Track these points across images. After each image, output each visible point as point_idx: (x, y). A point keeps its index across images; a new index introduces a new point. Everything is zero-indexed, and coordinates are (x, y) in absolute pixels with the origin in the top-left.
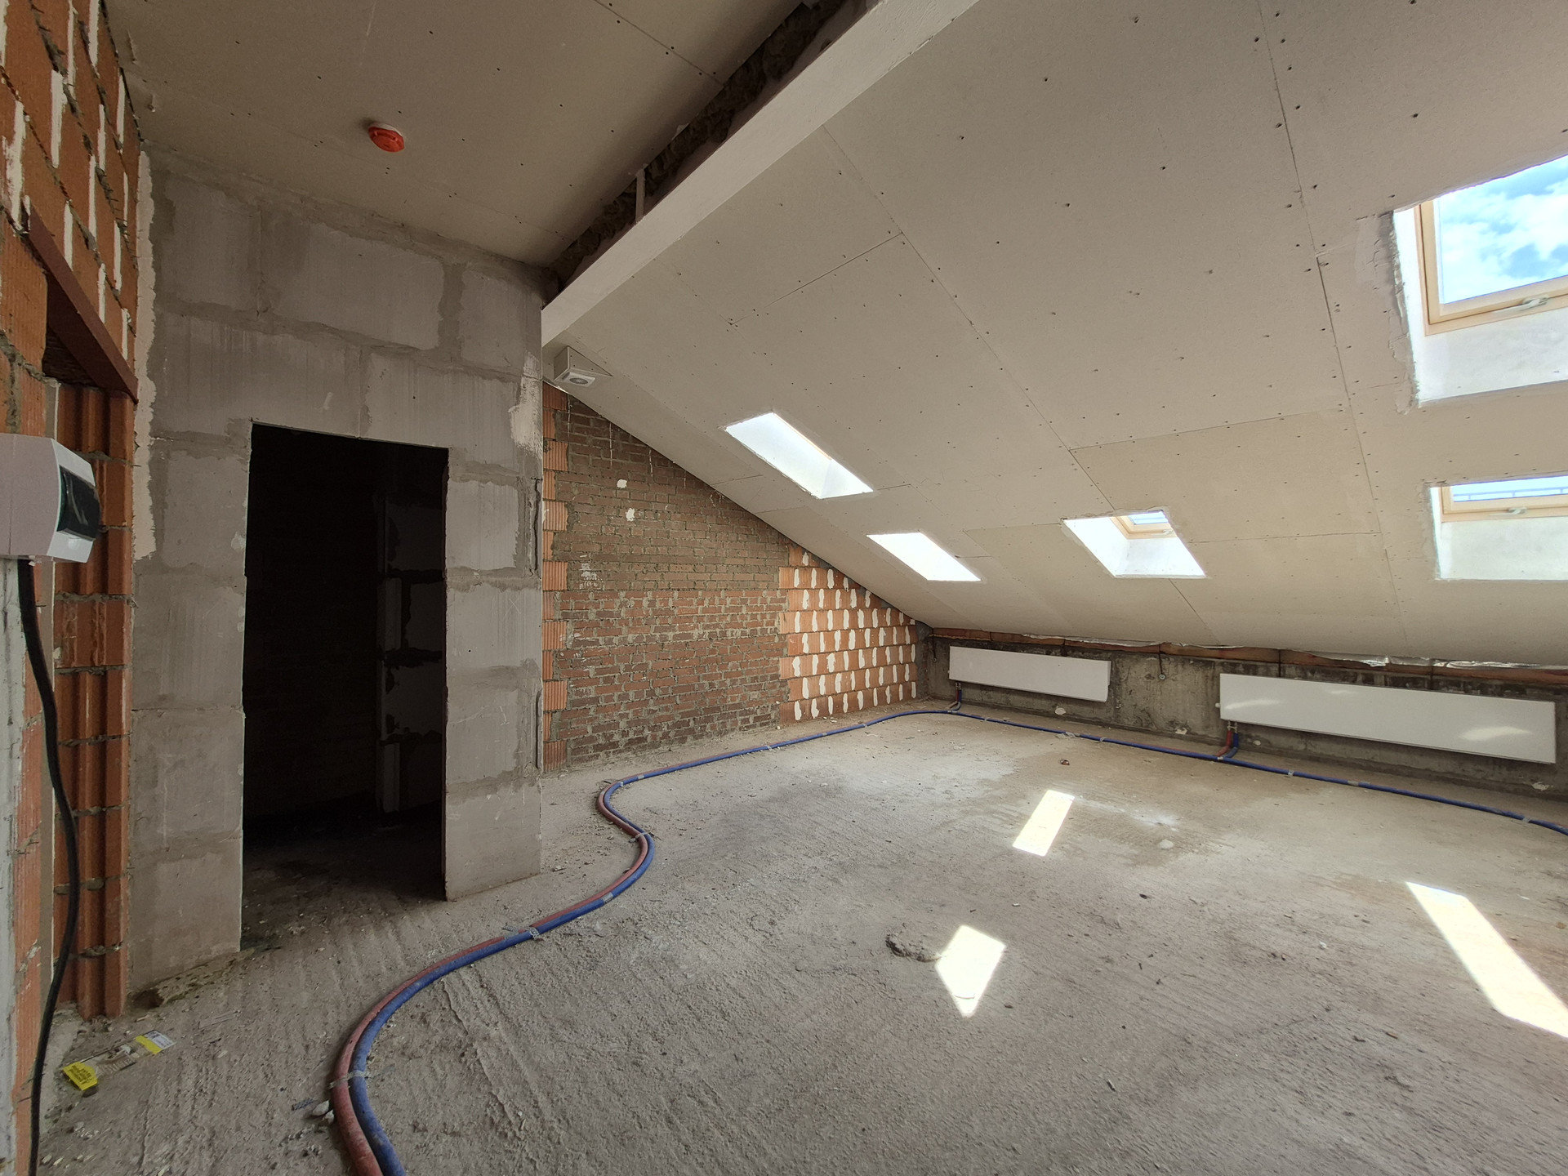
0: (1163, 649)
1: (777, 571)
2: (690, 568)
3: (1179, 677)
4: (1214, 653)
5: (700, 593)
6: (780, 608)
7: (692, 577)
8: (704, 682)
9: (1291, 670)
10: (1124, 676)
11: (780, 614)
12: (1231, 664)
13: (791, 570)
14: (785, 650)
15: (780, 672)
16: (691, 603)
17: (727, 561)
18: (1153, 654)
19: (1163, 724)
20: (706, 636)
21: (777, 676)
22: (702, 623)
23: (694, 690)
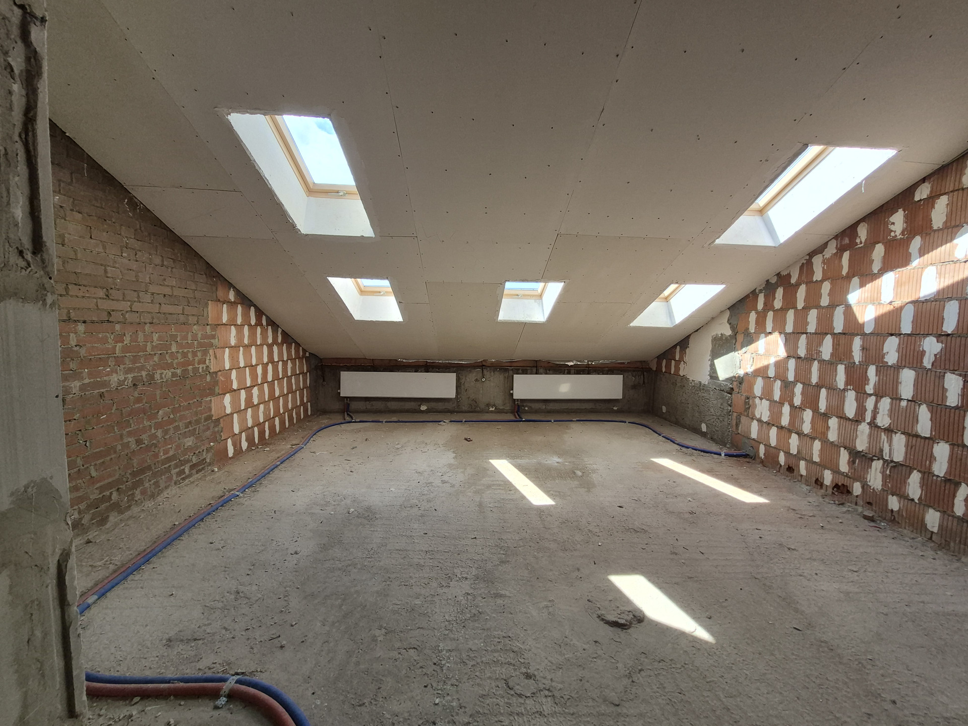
0: (484, 364)
1: (206, 305)
2: (101, 293)
3: (492, 378)
4: (508, 364)
5: (118, 327)
6: (211, 345)
7: (106, 305)
8: (130, 439)
9: (541, 370)
10: (462, 381)
11: (211, 352)
12: (516, 369)
13: (220, 304)
14: (217, 388)
15: (213, 412)
16: (105, 341)
17: (152, 289)
18: (478, 367)
19: (482, 406)
20: (129, 382)
21: (209, 417)
22: (122, 366)
23: (115, 452)
